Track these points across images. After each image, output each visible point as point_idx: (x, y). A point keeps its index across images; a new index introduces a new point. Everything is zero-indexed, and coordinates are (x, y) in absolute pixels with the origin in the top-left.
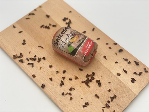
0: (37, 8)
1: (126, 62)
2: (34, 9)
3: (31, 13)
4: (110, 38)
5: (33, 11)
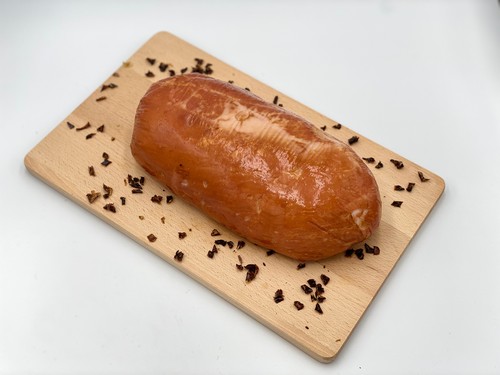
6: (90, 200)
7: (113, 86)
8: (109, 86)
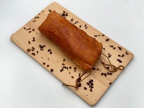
0: (41, 12)
1: (112, 48)
2: (38, 13)
3: (36, 17)
4: (99, 31)
5: (38, 15)
6: (28, 51)
7: (38, 17)
8: (37, 17)
